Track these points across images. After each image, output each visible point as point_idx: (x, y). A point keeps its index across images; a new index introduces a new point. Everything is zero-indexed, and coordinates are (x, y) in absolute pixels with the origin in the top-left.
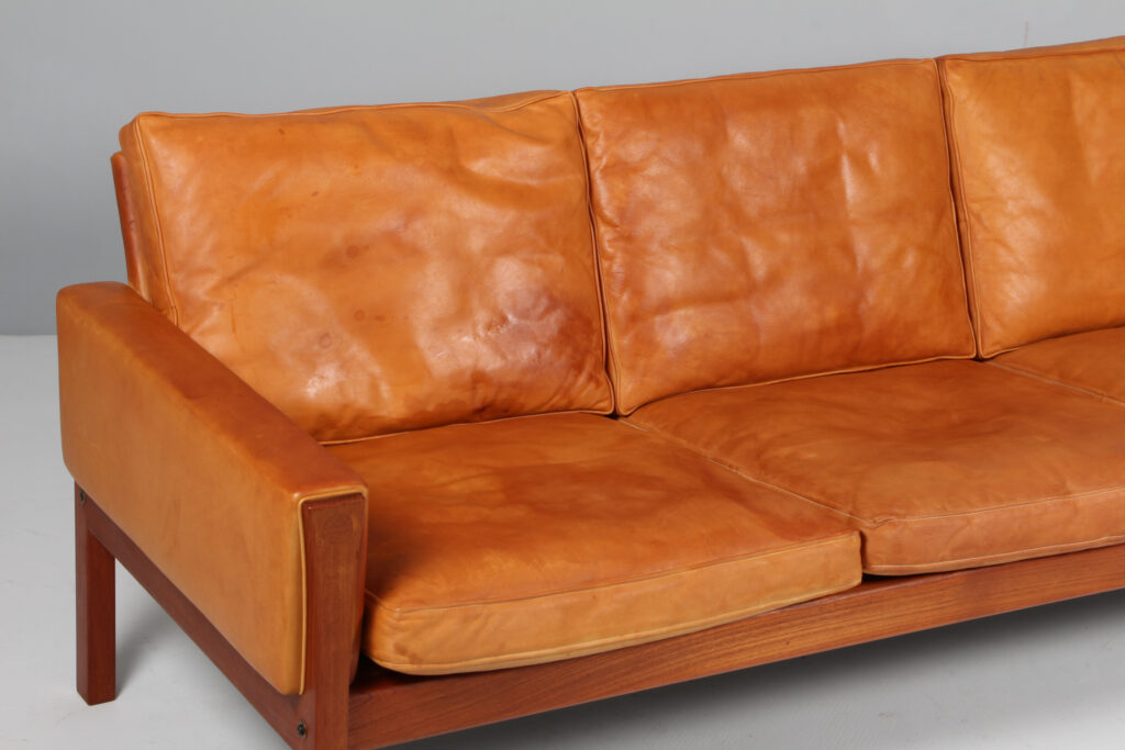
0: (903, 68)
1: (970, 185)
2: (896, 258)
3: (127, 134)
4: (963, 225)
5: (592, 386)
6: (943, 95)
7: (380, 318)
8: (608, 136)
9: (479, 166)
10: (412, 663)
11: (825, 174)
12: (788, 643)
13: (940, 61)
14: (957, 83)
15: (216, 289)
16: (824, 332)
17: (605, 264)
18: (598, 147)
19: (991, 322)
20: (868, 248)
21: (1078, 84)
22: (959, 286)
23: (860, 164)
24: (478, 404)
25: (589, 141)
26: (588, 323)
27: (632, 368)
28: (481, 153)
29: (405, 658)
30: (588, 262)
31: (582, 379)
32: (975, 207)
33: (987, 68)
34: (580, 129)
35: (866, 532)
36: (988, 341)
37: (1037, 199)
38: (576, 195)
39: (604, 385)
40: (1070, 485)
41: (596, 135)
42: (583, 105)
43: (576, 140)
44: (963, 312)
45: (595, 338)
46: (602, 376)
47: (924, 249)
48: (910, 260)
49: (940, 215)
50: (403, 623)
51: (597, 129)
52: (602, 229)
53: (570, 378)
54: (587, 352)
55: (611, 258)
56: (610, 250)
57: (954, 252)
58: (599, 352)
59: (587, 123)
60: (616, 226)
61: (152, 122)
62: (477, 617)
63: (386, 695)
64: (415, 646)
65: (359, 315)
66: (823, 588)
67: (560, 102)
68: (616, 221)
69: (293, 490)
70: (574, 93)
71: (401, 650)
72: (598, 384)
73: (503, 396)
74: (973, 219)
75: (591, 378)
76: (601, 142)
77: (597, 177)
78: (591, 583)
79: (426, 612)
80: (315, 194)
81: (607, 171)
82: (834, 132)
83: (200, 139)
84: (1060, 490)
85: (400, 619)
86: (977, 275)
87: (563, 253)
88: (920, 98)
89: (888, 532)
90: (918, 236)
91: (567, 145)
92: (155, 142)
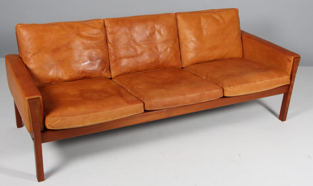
0: (169, 15)
1: (181, 36)
2: (166, 50)
4: (180, 43)
6: (176, 20)
7: (63, 61)
8: (110, 27)
9: (84, 33)
10: (52, 128)
11: (152, 34)
12: (130, 122)
13: (176, 14)
14: (179, 17)
15: (31, 56)
16: (151, 63)
17: (109, 51)
18: (109, 30)
19: (184, 61)
20: (161, 48)
21: (202, 18)
22: (179, 54)
23: (159, 32)
24: (83, 77)
25: (106, 28)
28: (84, 31)
29: (50, 127)
30: (106, 51)
31: (104, 72)
32: (182, 40)
33: (185, 15)
34: (105, 26)
36: (184, 64)
37: (194, 39)
38: (103, 38)
39: (109, 73)
40: (186, 94)
41: (108, 27)
42: (105, 22)
43: (103, 28)
44: (179, 59)
45: (107, 64)
46: (108, 71)
47: (171, 48)
48: (169, 50)
49: (175, 42)
50: (50, 121)
51: (108, 26)
52: (109, 45)
53: (102, 72)
54: (105, 67)
56: (110, 48)
57: (178, 49)
58: (108, 67)
59: (106, 25)
61: (20, 25)
62: (65, 119)
64: (52, 125)
65: (59, 61)
66: (136, 113)
67: (100, 21)
68: (111, 43)
69: (26, 97)
70: (104, 20)
72: (107, 73)
73: (88, 75)
74: (182, 43)
75: (106, 71)
76: (109, 28)
77: (108, 35)
78: (89, 113)
80: (50, 38)
81: (110, 34)
82: (154, 26)
83: (28, 28)
84: (184, 95)
86: (182, 53)
87: (100, 49)
88: (172, 21)
89: (149, 103)
90: (170, 45)
91: (101, 29)
92: (20, 29)
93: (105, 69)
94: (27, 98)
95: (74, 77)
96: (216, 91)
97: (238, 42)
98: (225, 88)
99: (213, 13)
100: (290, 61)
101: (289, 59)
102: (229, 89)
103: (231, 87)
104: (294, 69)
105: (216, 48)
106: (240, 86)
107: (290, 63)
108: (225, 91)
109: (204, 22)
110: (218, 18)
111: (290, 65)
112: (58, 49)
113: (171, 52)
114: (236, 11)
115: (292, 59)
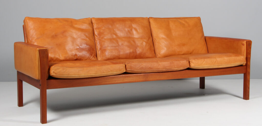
0: (143, 18)
1: (154, 35)
2: (142, 43)
3: (24, 21)
4: (153, 41)
5: (94, 58)
6: (149, 22)
7: (60, 45)
9: (76, 26)
10: (55, 74)
11: (130, 32)
13: (149, 18)
14: (151, 21)
15: (36, 40)
16: (130, 53)
17: (96, 41)
18: (95, 26)
19: (158, 54)
20: (138, 43)
21: (170, 22)
22: (153, 49)
23: (136, 30)
24: (75, 59)
25: (93, 25)
26: (93, 49)
27: (100, 56)
28: (76, 24)
30: (93, 41)
31: (92, 57)
32: (155, 38)
33: (156, 19)
35: (126, 64)
38: (91, 31)
39: (96, 58)
41: (94, 24)
42: (92, 20)
43: (91, 24)
44: (154, 52)
45: (94, 51)
46: (95, 57)
47: (146, 43)
48: (144, 43)
49: (149, 38)
51: (95, 23)
52: (95, 36)
53: (90, 56)
54: (93, 53)
55: (97, 41)
56: (97, 40)
57: (152, 45)
58: (95, 54)
59: (93, 22)
60: (97, 36)
61: (27, 18)
62: (65, 69)
64: (56, 72)
65: (57, 45)
67: (89, 19)
68: (97, 35)
70: (91, 18)
71: (54, 72)
72: (95, 58)
73: (79, 58)
74: (155, 40)
75: (93, 57)
76: (95, 25)
79: (57, 67)
80: (50, 28)
81: (96, 29)
82: (132, 25)
87: (89, 38)
88: (146, 23)
89: (129, 64)
90: (145, 40)
91: (89, 24)
92: (28, 20)
93: (93, 55)
94: (38, 49)
95: (68, 58)
96: (183, 61)
97: (203, 42)
98: (190, 61)
99: (179, 19)
100: (243, 44)
101: (243, 43)
102: (194, 61)
103: (196, 60)
104: (248, 51)
105: (184, 45)
106: (203, 60)
107: (244, 47)
108: (190, 62)
109: (172, 25)
110: (184, 22)
111: (244, 48)
112: (56, 36)
113: (146, 45)
114: (199, 19)
115: (245, 43)
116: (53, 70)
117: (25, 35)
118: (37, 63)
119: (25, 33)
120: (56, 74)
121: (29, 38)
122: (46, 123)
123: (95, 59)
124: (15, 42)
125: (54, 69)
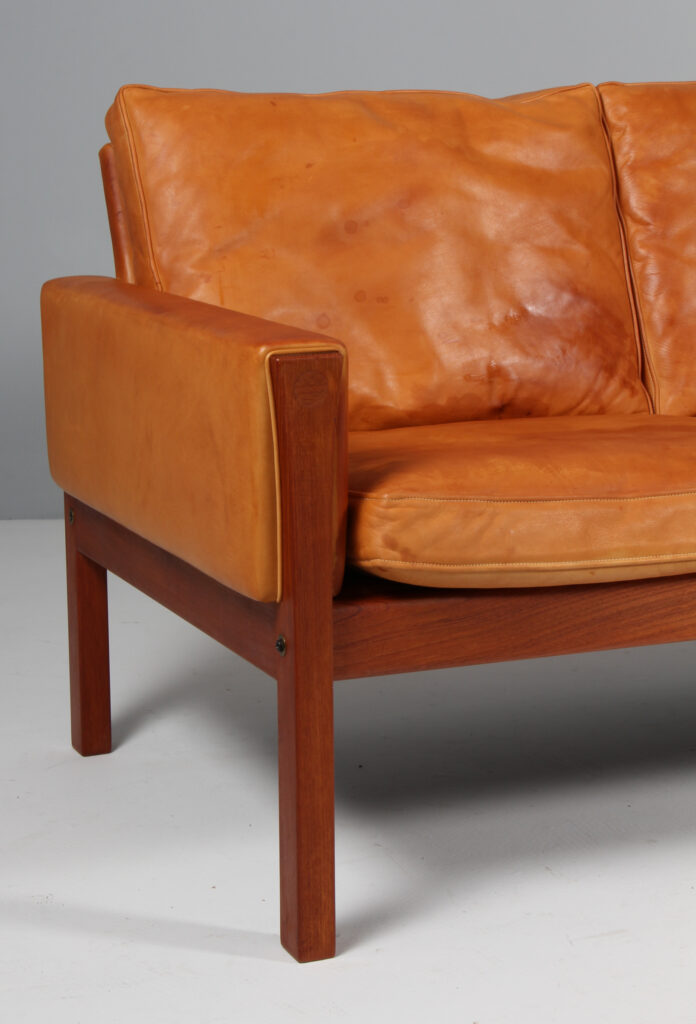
3: (112, 119)
5: (626, 393)
7: (383, 300)
8: (635, 129)
9: (490, 149)
10: (404, 560)
17: (637, 266)
18: (627, 151)
24: (495, 402)
25: (615, 137)
26: (619, 325)
27: (672, 378)
28: (494, 135)
29: (396, 554)
31: (614, 384)
34: (604, 122)
38: (602, 186)
39: (640, 396)
41: (623, 131)
42: (607, 101)
43: (600, 130)
45: (628, 342)
46: (638, 384)
50: (392, 512)
51: (621, 124)
52: (632, 228)
53: (600, 381)
55: (644, 260)
56: (642, 252)
58: (633, 359)
59: (611, 117)
60: (648, 224)
61: (136, 93)
63: (378, 609)
64: (406, 539)
65: (359, 296)
67: (580, 93)
68: (647, 219)
69: (259, 344)
70: (597, 88)
71: (391, 544)
72: (633, 392)
73: (523, 395)
75: (625, 384)
76: (628, 138)
77: (628, 183)
79: (418, 500)
80: (309, 166)
81: (632, 168)
83: (186, 107)
85: (389, 507)
87: (588, 245)
91: (589, 132)
92: (139, 113)
93: (622, 369)
94: (263, 349)
95: (442, 401)
112: (352, 228)
116: (388, 527)
117: (122, 227)
118: (259, 467)
119: (119, 208)
120: (407, 554)
121: (157, 250)
122: (329, 952)
123: (637, 398)
124: (45, 281)
125: (392, 519)
